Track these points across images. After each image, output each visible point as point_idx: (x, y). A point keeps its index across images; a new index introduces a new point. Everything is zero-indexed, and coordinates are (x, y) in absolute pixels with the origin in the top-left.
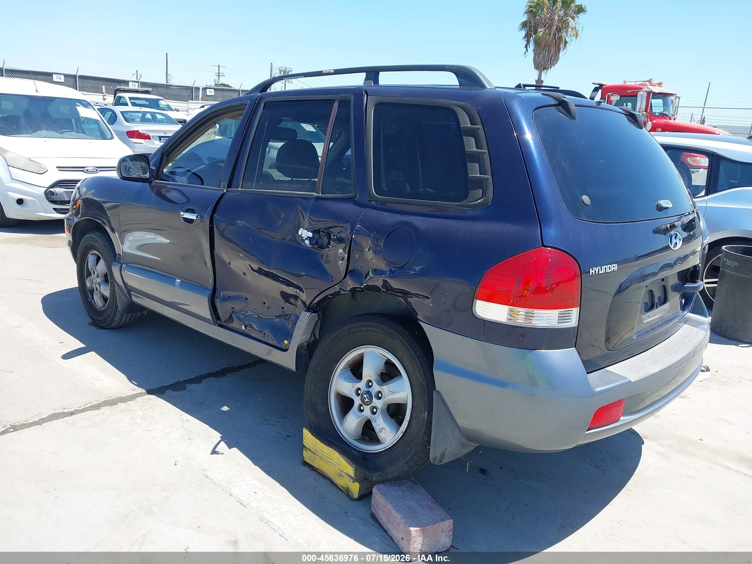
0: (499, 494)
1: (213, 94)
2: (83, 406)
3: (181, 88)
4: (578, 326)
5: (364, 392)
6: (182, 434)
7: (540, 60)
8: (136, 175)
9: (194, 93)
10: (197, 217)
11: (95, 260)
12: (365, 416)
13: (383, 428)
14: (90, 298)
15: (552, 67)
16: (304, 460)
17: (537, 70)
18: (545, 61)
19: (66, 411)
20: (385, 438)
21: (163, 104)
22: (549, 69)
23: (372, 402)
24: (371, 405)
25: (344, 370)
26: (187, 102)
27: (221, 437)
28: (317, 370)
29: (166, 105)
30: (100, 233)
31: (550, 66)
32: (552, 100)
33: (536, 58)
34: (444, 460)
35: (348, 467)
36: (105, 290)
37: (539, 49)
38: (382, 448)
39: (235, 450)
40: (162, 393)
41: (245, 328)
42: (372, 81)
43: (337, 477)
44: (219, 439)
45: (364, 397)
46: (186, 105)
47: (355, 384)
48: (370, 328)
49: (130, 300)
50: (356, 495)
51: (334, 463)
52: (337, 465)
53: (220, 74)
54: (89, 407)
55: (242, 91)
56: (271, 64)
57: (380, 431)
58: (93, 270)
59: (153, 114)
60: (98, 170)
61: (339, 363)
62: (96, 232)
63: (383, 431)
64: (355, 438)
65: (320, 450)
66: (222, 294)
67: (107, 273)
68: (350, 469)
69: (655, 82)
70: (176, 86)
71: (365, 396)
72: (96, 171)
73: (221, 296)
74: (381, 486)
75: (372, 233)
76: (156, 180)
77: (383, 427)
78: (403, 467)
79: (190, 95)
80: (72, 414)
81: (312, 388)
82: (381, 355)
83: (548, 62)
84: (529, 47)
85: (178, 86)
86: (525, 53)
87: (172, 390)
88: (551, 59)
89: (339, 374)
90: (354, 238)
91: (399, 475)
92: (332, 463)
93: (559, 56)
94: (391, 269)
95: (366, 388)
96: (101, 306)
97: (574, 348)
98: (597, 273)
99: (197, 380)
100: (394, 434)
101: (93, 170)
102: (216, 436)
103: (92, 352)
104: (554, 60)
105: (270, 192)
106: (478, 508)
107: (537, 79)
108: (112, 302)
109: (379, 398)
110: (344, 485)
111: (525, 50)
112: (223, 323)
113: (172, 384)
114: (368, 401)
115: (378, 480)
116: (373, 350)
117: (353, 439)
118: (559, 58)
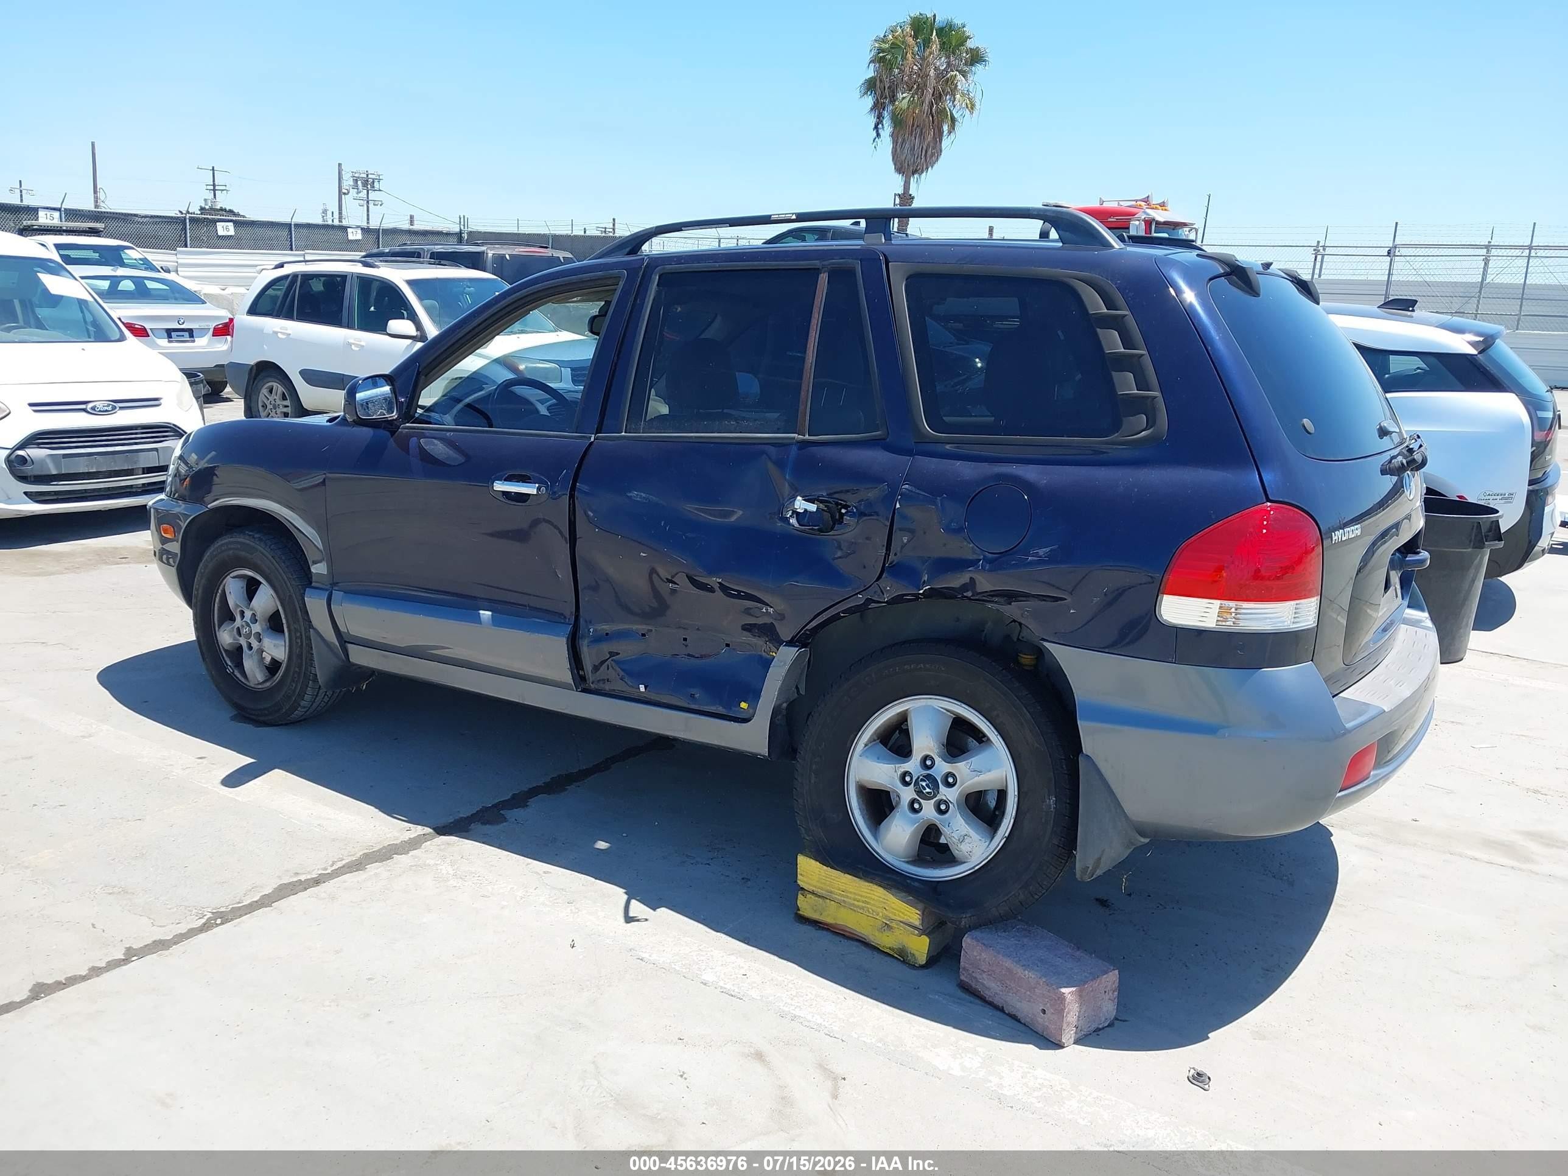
0: (1146, 934)
1: (231, 232)
2: (329, 868)
3: (158, 220)
4: (1317, 626)
5: (921, 777)
6: (549, 895)
7: (905, 155)
8: (379, 415)
9: (188, 231)
10: (539, 489)
11: (242, 588)
12: (925, 818)
13: (966, 835)
14: (230, 666)
15: (930, 169)
16: (801, 912)
17: (901, 175)
18: (916, 156)
19: (303, 878)
20: (970, 852)
21: (134, 258)
22: (925, 173)
23: (938, 793)
24: (936, 798)
25: (870, 745)
26: (173, 252)
27: (626, 893)
28: (820, 748)
29: (140, 259)
30: (257, 533)
31: (925, 167)
32: (1219, 267)
33: (898, 150)
34: (1098, 871)
35: (907, 909)
36: (274, 646)
37: (902, 132)
38: (967, 869)
39: (663, 911)
40: (467, 831)
41: (646, 689)
42: (881, 236)
43: (877, 934)
44: (625, 897)
45: (922, 785)
46: (174, 258)
47: (899, 765)
48: (922, 665)
49: (343, 660)
50: (922, 959)
51: (874, 908)
52: (879, 910)
53: (217, 188)
54: (342, 867)
55: (296, 225)
56: (340, 165)
57: (961, 840)
58: (240, 609)
59: (138, 281)
60: (116, 408)
61: (860, 733)
62: (247, 532)
63: (966, 841)
64: (906, 860)
65: (839, 890)
66: (591, 630)
67: (278, 610)
68: (913, 915)
69: (1155, 201)
70: (146, 217)
71: (924, 784)
72: (112, 410)
73: (591, 634)
74: (976, 933)
75: (938, 498)
76: (408, 423)
77: (965, 833)
78: (1017, 894)
79: (180, 236)
80: (317, 882)
81: (813, 781)
82: (945, 711)
83: (921, 158)
84: (884, 130)
85: (152, 217)
86: (874, 141)
87: (479, 823)
88: (926, 152)
89: (861, 752)
90: (898, 508)
91: (1010, 909)
92: (868, 908)
93: (941, 146)
94: (984, 556)
95: (922, 770)
96: (261, 680)
97: (1311, 662)
98: (1340, 540)
99: (519, 801)
100: (987, 844)
101: (106, 408)
102: (618, 894)
103: (277, 770)
104: (933, 155)
105: (696, 437)
106: (1124, 958)
107: (900, 191)
108: (297, 669)
109: (950, 785)
110: (895, 945)
111: (874, 134)
112: (591, 685)
113: (475, 812)
114: (931, 792)
115: (971, 925)
116: (929, 704)
117: (904, 862)
118: (941, 151)
